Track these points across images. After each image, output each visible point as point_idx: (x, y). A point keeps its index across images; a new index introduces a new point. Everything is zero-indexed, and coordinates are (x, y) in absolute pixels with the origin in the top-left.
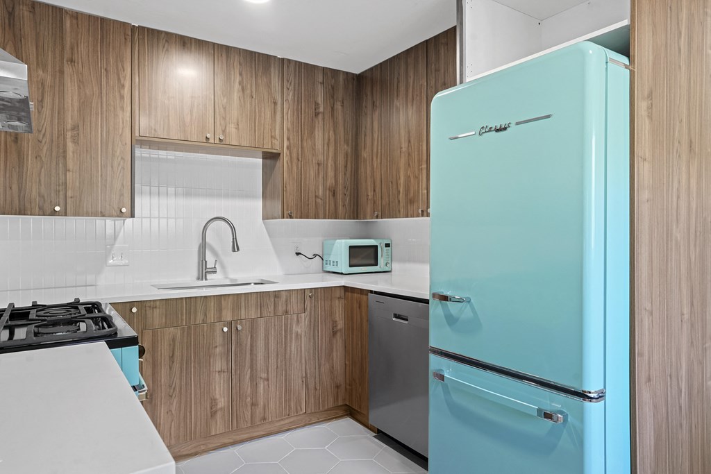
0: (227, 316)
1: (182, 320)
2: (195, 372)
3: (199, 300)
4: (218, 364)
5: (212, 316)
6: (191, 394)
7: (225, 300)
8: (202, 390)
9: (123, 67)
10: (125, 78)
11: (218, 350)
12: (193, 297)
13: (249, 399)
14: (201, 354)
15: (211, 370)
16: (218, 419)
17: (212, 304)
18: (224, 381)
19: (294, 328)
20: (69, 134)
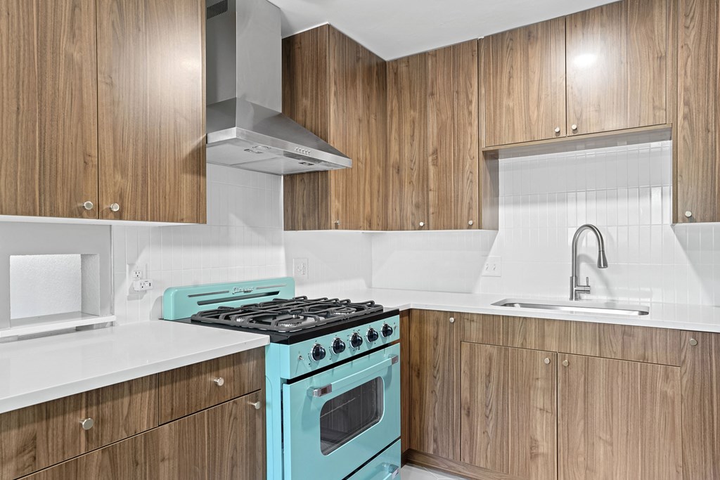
0: (553, 345)
1: (499, 339)
2: (512, 399)
3: (517, 321)
4: (539, 400)
5: (532, 342)
6: (508, 423)
7: (549, 325)
8: (520, 423)
9: (471, 84)
10: (472, 94)
11: (540, 383)
12: (511, 316)
13: (581, 459)
14: (520, 382)
15: (531, 404)
16: (539, 465)
17: (533, 328)
18: (547, 422)
19: (660, 384)
20: (430, 159)
